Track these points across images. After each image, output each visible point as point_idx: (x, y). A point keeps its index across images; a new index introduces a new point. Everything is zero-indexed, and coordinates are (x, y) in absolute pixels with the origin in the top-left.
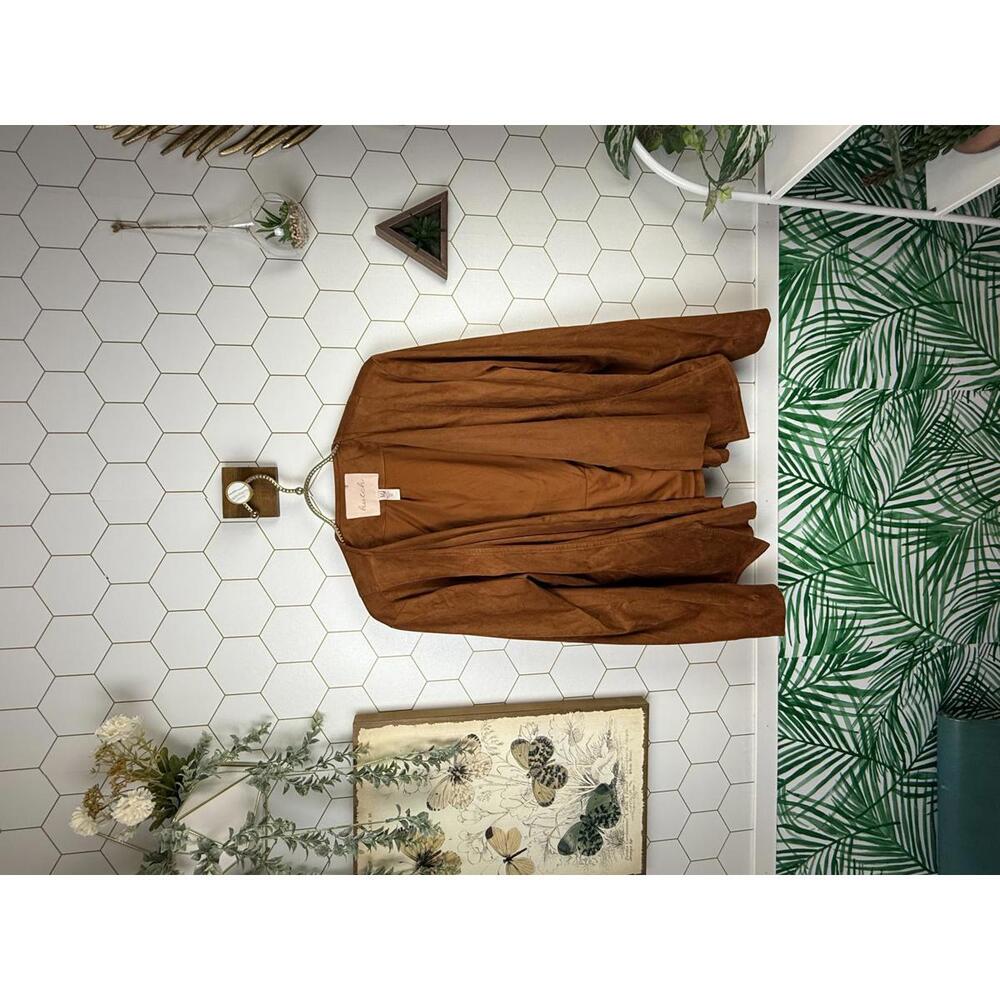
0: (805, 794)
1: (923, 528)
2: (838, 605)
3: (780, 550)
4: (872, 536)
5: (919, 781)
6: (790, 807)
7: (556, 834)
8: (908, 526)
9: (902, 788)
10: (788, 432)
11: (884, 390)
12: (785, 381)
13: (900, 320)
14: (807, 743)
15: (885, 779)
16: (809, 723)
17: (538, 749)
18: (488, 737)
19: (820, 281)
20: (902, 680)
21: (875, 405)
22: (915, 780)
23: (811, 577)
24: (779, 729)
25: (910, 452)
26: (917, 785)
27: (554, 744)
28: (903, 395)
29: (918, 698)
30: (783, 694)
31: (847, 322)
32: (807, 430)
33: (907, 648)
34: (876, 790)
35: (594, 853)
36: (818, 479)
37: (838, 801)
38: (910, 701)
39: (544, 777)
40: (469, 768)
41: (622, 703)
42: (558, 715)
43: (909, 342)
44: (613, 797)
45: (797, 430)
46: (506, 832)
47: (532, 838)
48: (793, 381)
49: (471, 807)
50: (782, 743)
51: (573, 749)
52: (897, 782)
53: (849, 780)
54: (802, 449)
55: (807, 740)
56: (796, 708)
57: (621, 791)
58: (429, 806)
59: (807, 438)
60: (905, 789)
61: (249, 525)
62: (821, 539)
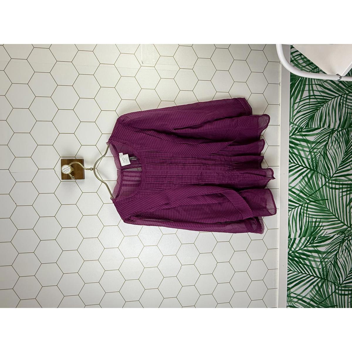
0: (299, 294)
1: (348, 185)
2: (313, 216)
3: (289, 194)
4: (328, 189)
5: (346, 289)
6: (292, 298)
8: (343, 184)
9: (339, 292)
10: (293, 145)
11: (334, 128)
12: (292, 125)
13: (340, 99)
14: (299, 273)
15: (332, 288)
16: (300, 264)
19: (307, 83)
20: (339, 248)
21: (330, 134)
22: (344, 288)
23: (302, 205)
24: (288, 267)
25: (344, 154)
26: (345, 290)
28: (341, 130)
29: (346, 255)
30: (290, 253)
31: (318, 100)
32: (301, 145)
33: (342, 235)
34: (328, 292)
36: (305, 165)
37: (312, 297)
38: (343, 256)
43: (344, 108)
45: (297, 145)
48: (296, 125)
50: (289, 273)
52: (337, 289)
53: (317, 288)
54: (299, 153)
55: (300, 272)
56: (295, 258)
59: (301, 148)
60: (340, 292)
61: (73, 183)
62: (307, 190)
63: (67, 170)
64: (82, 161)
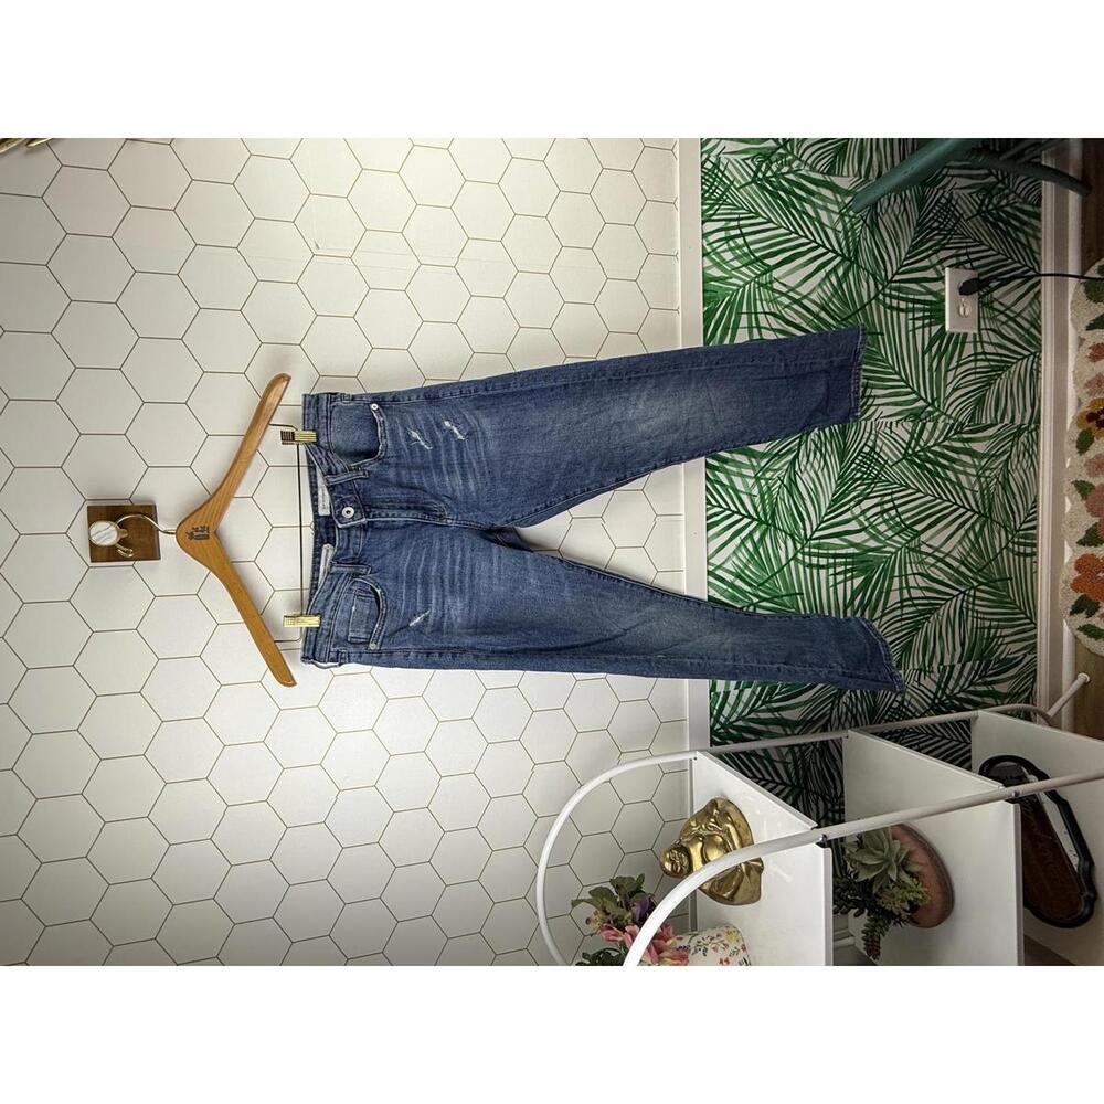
1: (849, 558)
3: (709, 584)
4: (801, 567)
8: (835, 556)
10: (715, 463)
15: (817, 807)
16: (742, 756)
19: (744, 310)
20: (832, 709)
21: (801, 436)
25: (836, 482)
30: (715, 728)
36: (746, 510)
45: (725, 461)
52: (829, 809)
61: (124, 570)
62: (751, 572)
64: (149, 510)
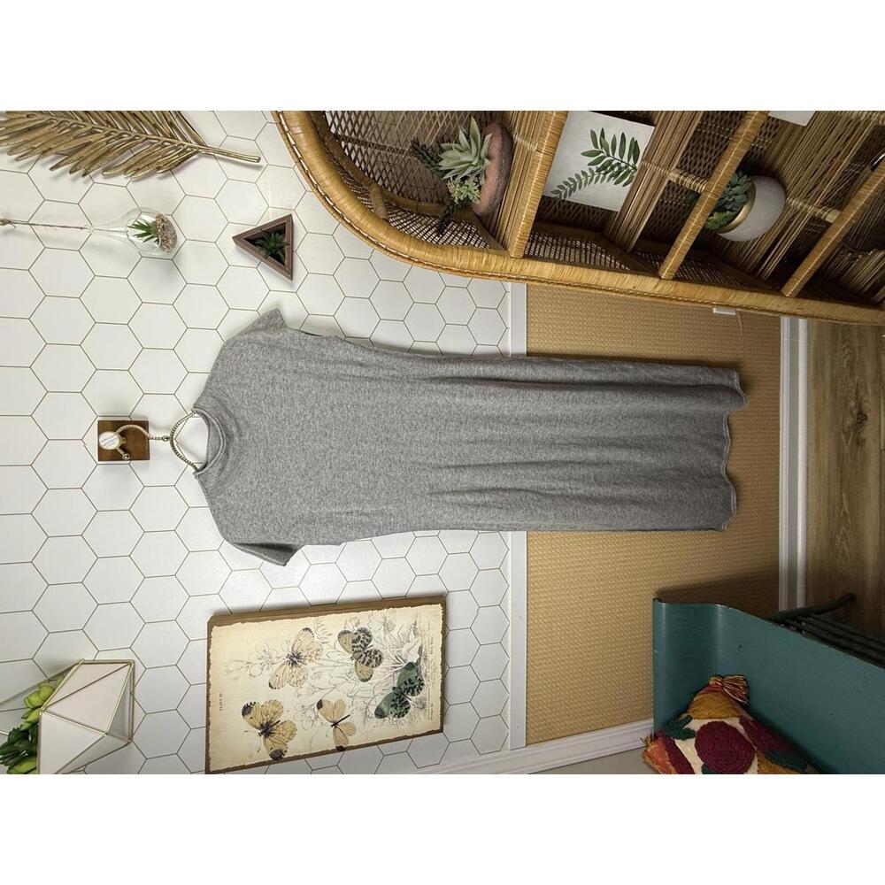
7: (373, 701)
17: (359, 637)
18: (320, 629)
27: (373, 634)
35: (403, 716)
39: (364, 659)
40: (304, 654)
41: (426, 600)
42: (376, 611)
44: (419, 673)
46: (333, 704)
47: (354, 707)
49: (306, 685)
51: (387, 636)
57: (424, 667)
58: (270, 685)
61: (122, 466)
63: (112, 441)
64: (145, 424)
